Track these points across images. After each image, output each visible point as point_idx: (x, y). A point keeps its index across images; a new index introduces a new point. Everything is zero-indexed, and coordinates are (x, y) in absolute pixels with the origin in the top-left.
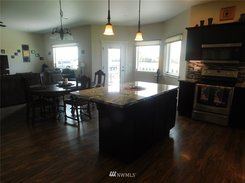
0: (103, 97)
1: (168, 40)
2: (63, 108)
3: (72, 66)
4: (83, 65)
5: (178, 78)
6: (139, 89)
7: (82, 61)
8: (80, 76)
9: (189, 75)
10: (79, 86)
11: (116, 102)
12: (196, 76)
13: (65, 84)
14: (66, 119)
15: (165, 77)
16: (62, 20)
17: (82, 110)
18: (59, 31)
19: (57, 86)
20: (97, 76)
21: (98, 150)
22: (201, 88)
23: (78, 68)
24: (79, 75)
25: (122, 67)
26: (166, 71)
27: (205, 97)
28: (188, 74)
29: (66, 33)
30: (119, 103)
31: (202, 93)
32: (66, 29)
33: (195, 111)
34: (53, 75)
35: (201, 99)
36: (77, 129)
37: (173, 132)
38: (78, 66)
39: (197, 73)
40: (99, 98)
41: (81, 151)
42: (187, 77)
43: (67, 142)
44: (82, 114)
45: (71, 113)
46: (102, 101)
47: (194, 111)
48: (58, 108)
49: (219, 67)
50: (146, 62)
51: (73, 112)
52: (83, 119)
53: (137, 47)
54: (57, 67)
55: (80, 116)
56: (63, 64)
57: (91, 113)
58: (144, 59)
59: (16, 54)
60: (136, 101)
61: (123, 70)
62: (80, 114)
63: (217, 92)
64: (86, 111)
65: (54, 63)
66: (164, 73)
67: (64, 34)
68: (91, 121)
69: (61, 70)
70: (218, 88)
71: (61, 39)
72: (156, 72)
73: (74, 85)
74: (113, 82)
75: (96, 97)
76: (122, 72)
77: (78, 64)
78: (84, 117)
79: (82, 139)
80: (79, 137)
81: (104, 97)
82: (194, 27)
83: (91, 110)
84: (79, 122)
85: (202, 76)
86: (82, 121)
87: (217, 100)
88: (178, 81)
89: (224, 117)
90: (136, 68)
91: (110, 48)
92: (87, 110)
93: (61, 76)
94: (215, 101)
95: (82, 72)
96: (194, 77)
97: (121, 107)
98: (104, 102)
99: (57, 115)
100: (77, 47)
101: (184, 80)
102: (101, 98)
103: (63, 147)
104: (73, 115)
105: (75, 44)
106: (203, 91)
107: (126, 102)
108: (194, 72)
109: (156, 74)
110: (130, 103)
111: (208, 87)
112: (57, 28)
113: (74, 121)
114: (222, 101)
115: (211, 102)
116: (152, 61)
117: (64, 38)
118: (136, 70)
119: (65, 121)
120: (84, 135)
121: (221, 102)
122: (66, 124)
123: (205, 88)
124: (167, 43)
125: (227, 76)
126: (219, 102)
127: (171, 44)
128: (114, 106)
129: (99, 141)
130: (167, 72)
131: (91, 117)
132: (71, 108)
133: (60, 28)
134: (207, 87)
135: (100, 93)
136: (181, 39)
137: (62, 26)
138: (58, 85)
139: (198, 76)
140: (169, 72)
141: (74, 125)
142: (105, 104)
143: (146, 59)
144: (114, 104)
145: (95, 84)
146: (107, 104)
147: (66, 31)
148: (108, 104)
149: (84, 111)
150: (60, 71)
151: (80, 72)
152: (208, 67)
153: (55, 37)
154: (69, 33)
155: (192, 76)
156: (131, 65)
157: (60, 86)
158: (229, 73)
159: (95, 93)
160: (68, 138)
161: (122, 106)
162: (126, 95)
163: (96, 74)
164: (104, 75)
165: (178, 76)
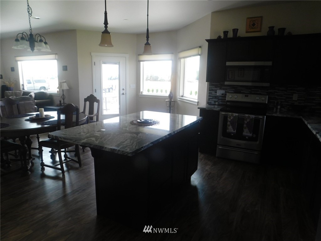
0: (101, 139)
1: (182, 54)
2: (38, 151)
3: (49, 86)
4: (65, 87)
5: (197, 104)
6: (151, 123)
7: (64, 81)
8: (62, 102)
9: (211, 100)
10: (61, 119)
11: (122, 146)
12: (220, 102)
13: (40, 117)
14: (43, 169)
15: (179, 102)
16: (31, 21)
17: (67, 153)
18: (27, 38)
19: (27, 120)
20: (88, 103)
21: (96, 214)
22: (227, 117)
23: (58, 92)
24: (60, 101)
25: (121, 89)
26: (181, 94)
27: (232, 128)
28: (209, 99)
29: (38, 41)
30: (126, 149)
31: (229, 123)
32: (38, 35)
33: (221, 147)
34: (20, 103)
35: (227, 131)
36: (61, 183)
37: (195, 177)
38: (58, 88)
39: (220, 98)
40: (95, 142)
41: (70, 219)
42: (208, 103)
43: (47, 206)
44: (68, 160)
45: (50, 159)
46: (101, 146)
47: (219, 147)
48: (30, 152)
49: (246, 90)
50: (151, 81)
51: (53, 157)
52: (69, 167)
53: (141, 63)
54: (26, 89)
55: (64, 163)
56: (34, 84)
57: (81, 157)
58: (149, 77)
60: (149, 143)
61: (123, 94)
62: (65, 160)
63: (246, 122)
64: (73, 154)
65: (21, 83)
66: (179, 97)
67: (35, 43)
68: (81, 169)
69: (33, 94)
70: (247, 118)
71: (31, 50)
72: (168, 96)
73: (53, 117)
74: (109, 110)
75: (91, 140)
76: (122, 96)
77: (57, 86)
78: (70, 163)
79: (70, 198)
80: (65, 196)
81: (103, 139)
82: (216, 38)
83: (81, 151)
84: (63, 172)
85: (227, 101)
86: (68, 171)
87: (246, 133)
88: (198, 108)
89: (255, 153)
90: (141, 90)
91: (105, 63)
92: (75, 153)
93: (33, 103)
94: (244, 133)
95: (64, 97)
96: (217, 103)
97: (129, 155)
98: (104, 147)
99: (29, 164)
100: (55, 62)
101: (205, 107)
102: (98, 141)
103: (41, 215)
104: (54, 162)
105: (53, 56)
106: (230, 122)
107: (136, 147)
108: (217, 97)
109: (168, 98)
110: (142, 147)
111: (236, 116)
112: (24, 33)
113: (55, 172)
114: (252, 133)
115: (239, 135)
116: (159, 79)
117: (35, 48)
118: (141, 94)
119: (41, 172)
120: (73, 192)
121: (251, 135)
122: (43, 176)
123: (232, 117)
124: (181, 58)
125: (256, 101)
126: (249, 135)
127: (186, 59)
128: (119, 153)
129: (96, 199)
130: (182, 96)
131: (82, 163)
132: (50, 152)
133: (29, 33)
134: (234, 115)
135: (96, 132)
136: (200, 53)
137: (31, 29)
138: (28, 118)
139: (222, 102)
140: (184, 96)
141: (56, 178)
142: (106, 150)
143: (151, 77)
144: (119, 150)
145: (85, 116)
146: (108, 151)
147: (39, 38)
148: (110, 151)
149: (70, 154)
150: (31, 96)
151: (61, 97)
152: (234, 89)
153: (21, 46)
154: (44, 41)
155: (215, 102)
156: (134, 86)
157: (32, 120)
158: (258, 98)
159: (88, 132)
160: (48, 200)
161: (130, 153)
162: (134, 135)
163: (86, 100)
164: (98, 101)
165: (197, 101)
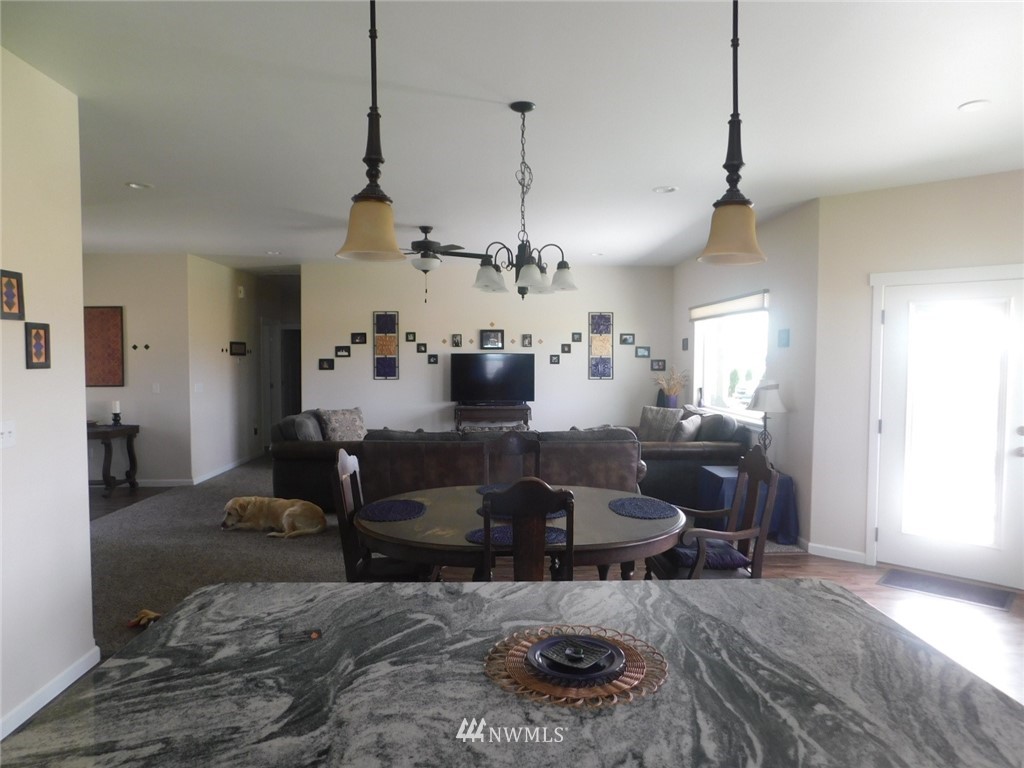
25: (1010, 428)
59: (566, 349)
61: (1020, 452)
65: (696, 386)
76: (1010, 462)
93: (634, 452)
105: (757, 300)
